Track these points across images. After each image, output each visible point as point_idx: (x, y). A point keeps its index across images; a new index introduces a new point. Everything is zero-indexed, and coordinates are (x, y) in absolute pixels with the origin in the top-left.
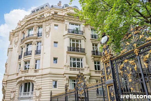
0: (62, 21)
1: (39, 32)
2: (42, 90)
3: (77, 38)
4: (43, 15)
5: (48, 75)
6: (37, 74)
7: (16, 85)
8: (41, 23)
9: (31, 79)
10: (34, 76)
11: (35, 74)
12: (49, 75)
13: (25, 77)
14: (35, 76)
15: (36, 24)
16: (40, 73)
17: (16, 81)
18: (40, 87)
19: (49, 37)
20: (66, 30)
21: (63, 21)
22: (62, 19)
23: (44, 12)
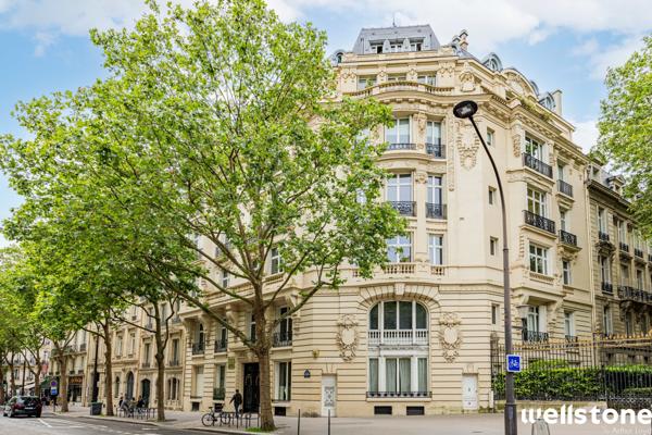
0: (504, 120)
1: (440, 139)
2: (461, 328)
3: (539, 186)
4: (433, 74)
5: (480, 288)
6: (443, 280)
7: (357, 305)
8: (440, 110)
9: (425, 293)
10: (432, 285)
11: (435, 279)
12: (485, 288)
13: (407, 284)
14: (438, 285)
15: (424, 107)
16: (450, 277)
17: (358, 294)
18: (458, 320)
19: (474, 169)
20: (517, 155)
21: (509, 120)
22: (507, 115)
23: (440, 66)
